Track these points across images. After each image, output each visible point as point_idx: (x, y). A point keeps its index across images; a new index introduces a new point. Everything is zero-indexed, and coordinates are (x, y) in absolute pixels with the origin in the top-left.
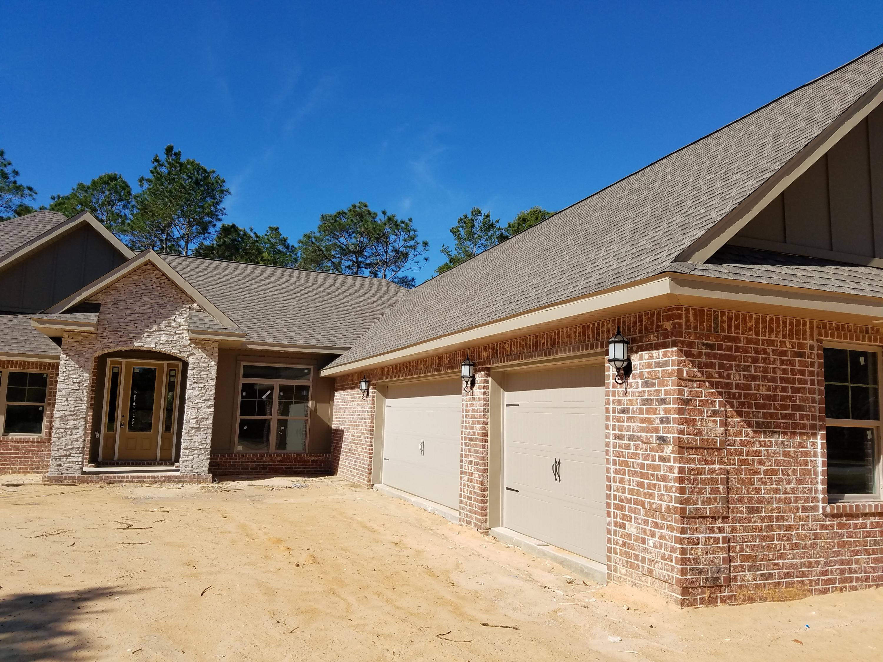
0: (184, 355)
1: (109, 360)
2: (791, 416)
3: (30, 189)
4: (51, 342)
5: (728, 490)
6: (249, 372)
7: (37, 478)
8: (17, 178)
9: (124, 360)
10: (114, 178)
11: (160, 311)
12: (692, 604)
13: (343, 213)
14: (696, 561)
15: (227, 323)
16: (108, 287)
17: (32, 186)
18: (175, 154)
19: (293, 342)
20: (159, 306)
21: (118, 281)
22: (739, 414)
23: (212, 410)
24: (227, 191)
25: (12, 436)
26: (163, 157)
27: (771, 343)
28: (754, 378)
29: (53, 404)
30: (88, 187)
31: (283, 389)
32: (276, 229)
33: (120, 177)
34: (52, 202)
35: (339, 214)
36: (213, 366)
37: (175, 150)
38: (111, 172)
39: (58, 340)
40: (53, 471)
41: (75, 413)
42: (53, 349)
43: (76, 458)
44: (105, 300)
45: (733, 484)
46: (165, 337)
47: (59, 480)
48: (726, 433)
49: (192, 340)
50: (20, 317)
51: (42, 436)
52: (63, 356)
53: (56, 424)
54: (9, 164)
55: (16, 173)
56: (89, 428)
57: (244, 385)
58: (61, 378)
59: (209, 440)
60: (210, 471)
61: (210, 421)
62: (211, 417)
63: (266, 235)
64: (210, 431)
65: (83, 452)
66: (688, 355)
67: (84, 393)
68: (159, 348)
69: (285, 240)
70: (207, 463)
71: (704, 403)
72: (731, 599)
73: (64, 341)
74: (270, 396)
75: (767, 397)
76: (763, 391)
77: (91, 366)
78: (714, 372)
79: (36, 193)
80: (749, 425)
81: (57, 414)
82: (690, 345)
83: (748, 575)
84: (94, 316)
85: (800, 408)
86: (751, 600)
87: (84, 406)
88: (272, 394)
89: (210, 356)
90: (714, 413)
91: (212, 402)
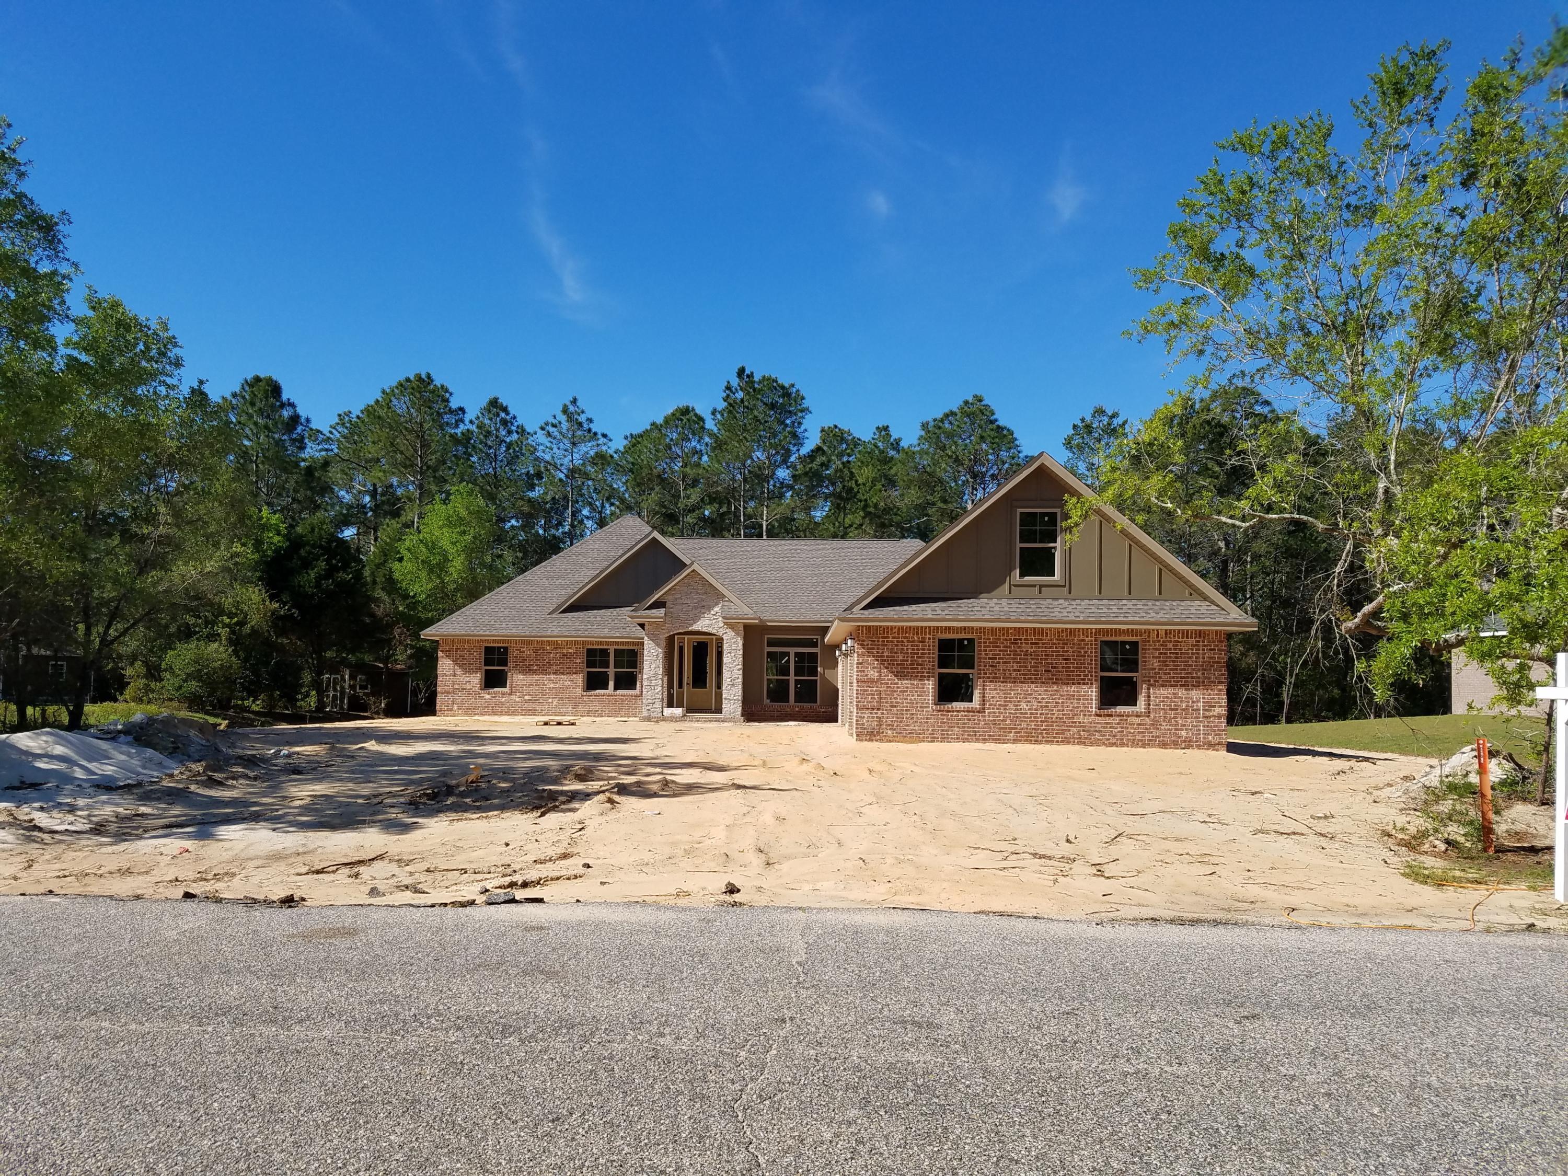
0: (720, 634)
1: (676, 637)
2: (916, 668)
3: (604, 436)
4: (639, 627)
5: (880, 698)
6: (771, 643)
7: (637, 719)
8: (591, 426)
9: (686, 637)
10: (686, 411)
11: (703, 604)
12: (862, 740)
13: (953, 413)
14: (863, 724)
15: (746, 610)
16: (670, 590)
17: (605, 432)
18: (748, 376)
19: (802, 618)
20: (703, 600)
21: (675, 585)
22: (887, 668)
23: (741, 672)
24: (808, 409)
25: (619, 692)
26: (735, 382)
27: (905, 638)
28: (896, 653)
29: (641, 671)
30: (661, 426)
31: (797, 654)
32: (886, 428)
33: (693, 409)
34: (625, 442)
35: (947, 416)
36: (740, 642)
37: (747, 372)
38: (682, 404)
39: (642, 626)
40: (645, 714)
41: (656, 674)
42: (640, 633)
43: (658, 705)
44: (668, 599)
45: (883, 695)
46: (707, 622)
47: (648, 719)
48: (880, 675)
49: (725, 623)
50: (618, 610)
51: (637, 692)
52: (646, 638)
53: (645, 683)
54: (583, 412)
55: (590, 420)
56: (665, 685)
57: (768, 653)
58: (646, 653)
59: (740, 693)
60: (743, 715)
61: (740, 680)
62: (741, 677)
63: (873, 439)
64: (740, 687)
65: (662, 699)
66: (862, 645)
67: (660, 662)
68: (704, 630)
69: (898, 442)
70: (740, 709)
71: (869, 664)
72: (881, 740)
73: (646, 628)
74: (788, 661)
75: (903, 661)
76: (901, 658)
77: (663, 644)
78: (875, 652)
79: (610, 440)
80: (892, 672)
81: (645, 676)
82: (863, 641)
83: (889, 732)
84: (662, 611)
85: (921, 665)
86: (890, 741)
87: (660, 671)
88: (789, 659)
89: (737, 634)
90: (874, 668)
91: (740, 667)
